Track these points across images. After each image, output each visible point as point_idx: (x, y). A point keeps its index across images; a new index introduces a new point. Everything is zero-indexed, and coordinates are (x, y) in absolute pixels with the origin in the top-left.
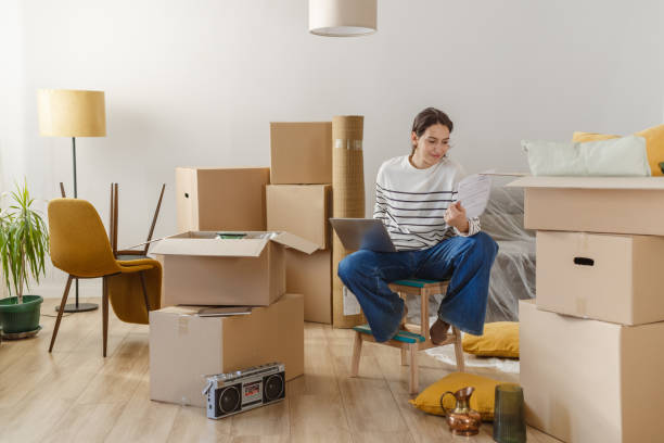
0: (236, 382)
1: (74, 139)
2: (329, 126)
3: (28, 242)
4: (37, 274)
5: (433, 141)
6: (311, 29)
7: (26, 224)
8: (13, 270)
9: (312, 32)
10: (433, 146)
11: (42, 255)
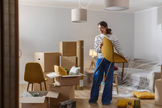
0: (66, 103)
2: (76, 43)
6: (72, 21)
9: (72, 22)
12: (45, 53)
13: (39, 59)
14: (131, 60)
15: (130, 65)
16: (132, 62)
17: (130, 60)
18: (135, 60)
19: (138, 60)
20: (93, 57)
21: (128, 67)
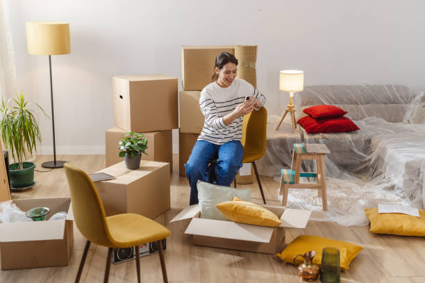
1: (50, 56)
3: (25, 130)
4: (31, 150)
5: (227, 72)
7: (23, 118)
8: (17, 149)
10: (228, 75)
11: (34, 137)
12: (131, 82)
13: (121, 97)
20: (292, 95)
21: (402, 121)
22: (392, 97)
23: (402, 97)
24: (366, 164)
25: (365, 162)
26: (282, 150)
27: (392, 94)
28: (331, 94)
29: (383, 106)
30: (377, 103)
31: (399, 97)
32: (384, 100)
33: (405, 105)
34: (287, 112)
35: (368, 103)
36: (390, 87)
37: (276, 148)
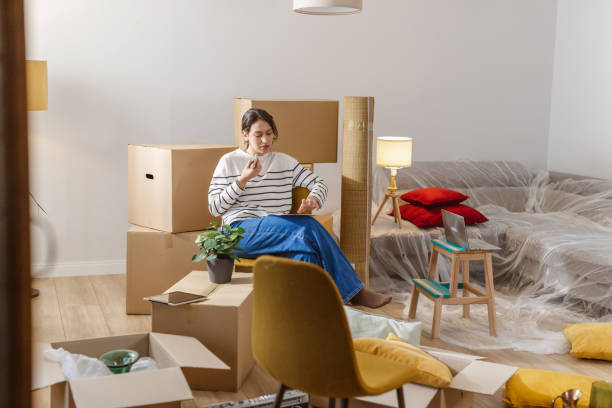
6: (295, 8)
9: (296, 11)
12: (173, 152)
13: (150, 176)
14: (539, 179)
15: (532, 201)
16: (543, 190)
17: (534, 176)
18: (554, 179)
19: (567, 182)
20: (394, 173)
21: (524, 210)
22: (506, 177)
23: (520, 178)
24: (506, 270)
25: (504, 266)
26: (390, 253)
27: (506, 172)
28: (428, 173)
29: (498, 189)
30: (492, 185)
31: (516, 177)
32: (499, 181)
33: (525, 188)
34: (387, 197)
35: (478, 186)
36: (501, 163)
37: (381, 251)
